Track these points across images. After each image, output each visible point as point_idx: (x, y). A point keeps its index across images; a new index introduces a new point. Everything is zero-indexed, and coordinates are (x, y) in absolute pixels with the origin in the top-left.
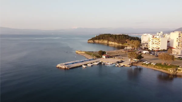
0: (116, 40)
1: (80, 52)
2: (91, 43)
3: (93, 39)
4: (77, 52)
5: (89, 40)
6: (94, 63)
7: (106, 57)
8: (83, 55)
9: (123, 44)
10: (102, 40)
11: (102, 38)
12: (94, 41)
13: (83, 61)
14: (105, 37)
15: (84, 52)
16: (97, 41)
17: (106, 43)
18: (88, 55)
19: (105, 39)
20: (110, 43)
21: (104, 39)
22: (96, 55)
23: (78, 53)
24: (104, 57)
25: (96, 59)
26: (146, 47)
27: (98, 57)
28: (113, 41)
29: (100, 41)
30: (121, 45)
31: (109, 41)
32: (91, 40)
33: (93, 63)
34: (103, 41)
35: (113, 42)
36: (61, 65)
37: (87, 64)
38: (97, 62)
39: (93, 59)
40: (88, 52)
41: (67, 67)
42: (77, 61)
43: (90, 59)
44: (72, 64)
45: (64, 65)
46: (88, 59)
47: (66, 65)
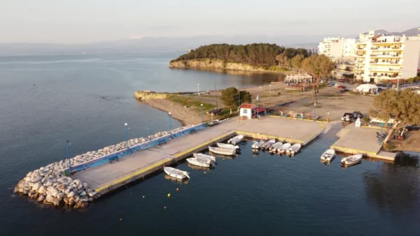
0: (247, 58)
1: (148, 97)
2: (179, 68)
3: (183, 59)
4: (139, 95)
5: (172, 61)
7: (253, 112)
8: (162, 108)
9: (267, 69)
10: (208, 60)
11: (208, 54)
12: (185, 63)
13: (162, 142)
14: (215, 52)
15: (165, 96)
16: (194, 63)
17: (219, 68)
18: (178, 106)
19: (216, 57)
20: (232, 66)
21: (212, 57)
22: (210, 106)
23: (143, 98)
24: (245, 112)
25: (216, 124)
26: (349, 73)
27: (223, 114)
28: (238, 62)
29: (204, 64)
30: (261, 70)
31: (226, 61)
32: (178, 60)
34: (210, 63)
35: (240, 64)
36: (43, 181)
37: (188, 160)
38: (229, 142)
39: (204, 125)
40: (178, 95)
41: (71, 190)
42: (133, 143)
43: (193, 126)
44: (108, 160)
45: (60, 180)
46: (184, 125)
47: (69, 178)
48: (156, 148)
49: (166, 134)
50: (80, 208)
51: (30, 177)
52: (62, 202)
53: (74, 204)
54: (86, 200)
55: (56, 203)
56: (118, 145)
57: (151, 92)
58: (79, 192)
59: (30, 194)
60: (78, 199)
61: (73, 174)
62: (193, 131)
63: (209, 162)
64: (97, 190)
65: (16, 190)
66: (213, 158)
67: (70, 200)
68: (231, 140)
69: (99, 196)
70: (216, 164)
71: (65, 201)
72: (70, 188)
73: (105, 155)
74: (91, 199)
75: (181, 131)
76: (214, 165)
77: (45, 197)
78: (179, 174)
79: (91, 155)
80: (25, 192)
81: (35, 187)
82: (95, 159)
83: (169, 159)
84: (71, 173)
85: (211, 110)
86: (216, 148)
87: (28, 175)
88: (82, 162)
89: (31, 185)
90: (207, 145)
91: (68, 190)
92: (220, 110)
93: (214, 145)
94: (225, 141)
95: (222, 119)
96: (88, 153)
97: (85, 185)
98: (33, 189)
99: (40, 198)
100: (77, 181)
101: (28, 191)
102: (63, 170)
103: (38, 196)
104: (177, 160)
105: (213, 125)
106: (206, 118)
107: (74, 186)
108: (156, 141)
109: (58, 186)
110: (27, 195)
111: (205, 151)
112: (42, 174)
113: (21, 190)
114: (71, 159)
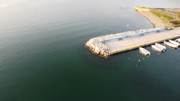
1: (141, 10)
4: (136, 9)
6: (168, 44)
8: (146, 16)
15: (149, 10)
18: (155, 16)
22: (171, 18)
23: (138, 10)
25: (171, 29)
33: (165, 42)
36: (95, 43)
37: (152, 46)
38: (176, 40)
39: (165, 29)
40: (156, 10)
41: (103, 49)
42: (129, 33)
43: (159, 29)
44: (118, 40)
45: (100, 44)
46: (154, 27)
47: (103, 45)
48: (139, 37)
49: (145, 31)
50: (105, 57)
51: (91, 41)
52: (100, 53)
53: (103, 55)
54: (108, 54)
55: (98, 53)
56: (123, 33)
57: (143, 7)
58: (106, 51)
59: (90, 47)
60: (105, 53)
61: (105, 42)
62: (158, 31)
63: (162, 49)
64: (112, 52)
65: (86, 45)
66: (165, 48)
67: (102, 53)
68: (177, 39)
69: (112, 54)
70: (165, 50)
71: (101, 53)
72: (103, 48)
73: (117, 37)
74: (109, 54)
75: (152, 30)
76: (164, 51)
77: (94, 49)
78: (146, 52)
79: (112, 36)
80: (89, 46)
81: (92, 45)
82: (113, 38)
83: (143, 44)
84: (104, 42)
85: (171, 20)
86: (168, 43)
87: (90, 40)
88: (108, 38)
89: (91, 44)
90: (164, 40)
91: (102, 49)
92: (176, 22)
93: (167, 41)
94: (174, 39)
95: (176, 27)
96: (111, 35)
97: (108, 48)
98: (91, 46)
99: (93, 50)
100: (105, 46)
101: (90, 46)
102: (102, 41)
103: (92, 49)
104: (147, 45)
105: (170, 30)
106: (167, 25)
107: (105, 48)
108: (139, 34)
109: (99, 47)
110: (89, 47)
111: (161, 43)
112: (95, 41)
113: (87, 45)
114: (105, 36)
